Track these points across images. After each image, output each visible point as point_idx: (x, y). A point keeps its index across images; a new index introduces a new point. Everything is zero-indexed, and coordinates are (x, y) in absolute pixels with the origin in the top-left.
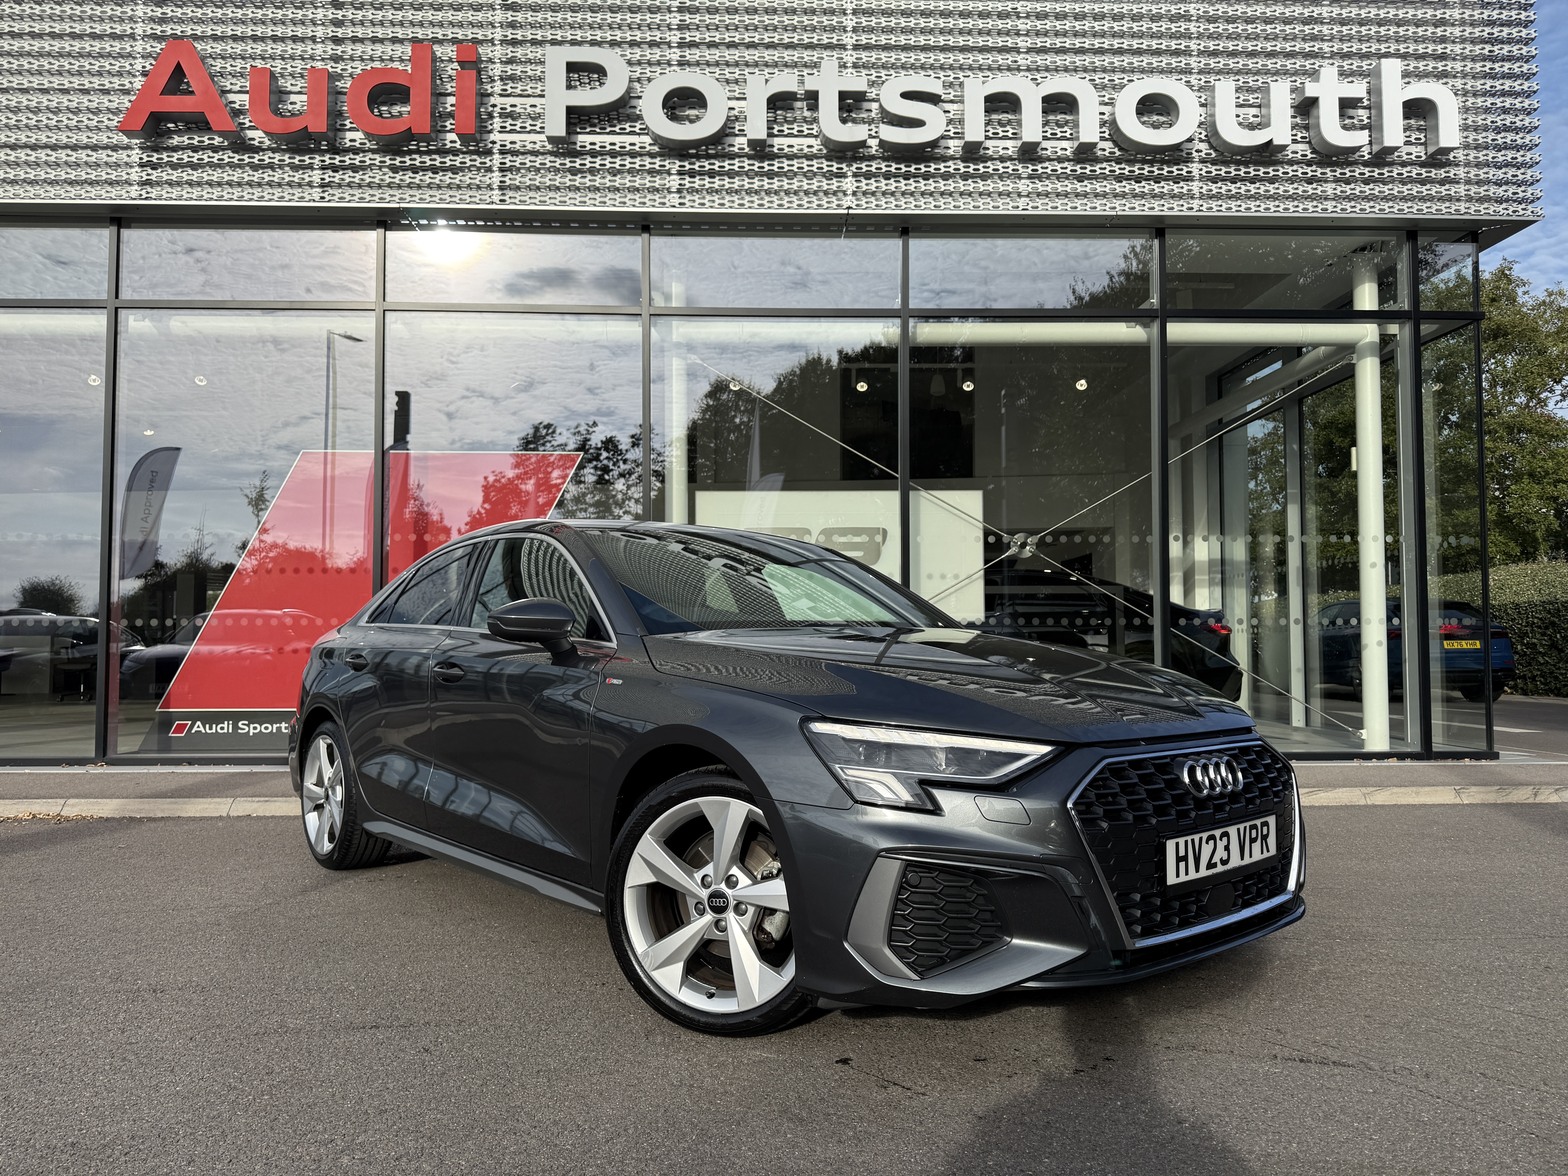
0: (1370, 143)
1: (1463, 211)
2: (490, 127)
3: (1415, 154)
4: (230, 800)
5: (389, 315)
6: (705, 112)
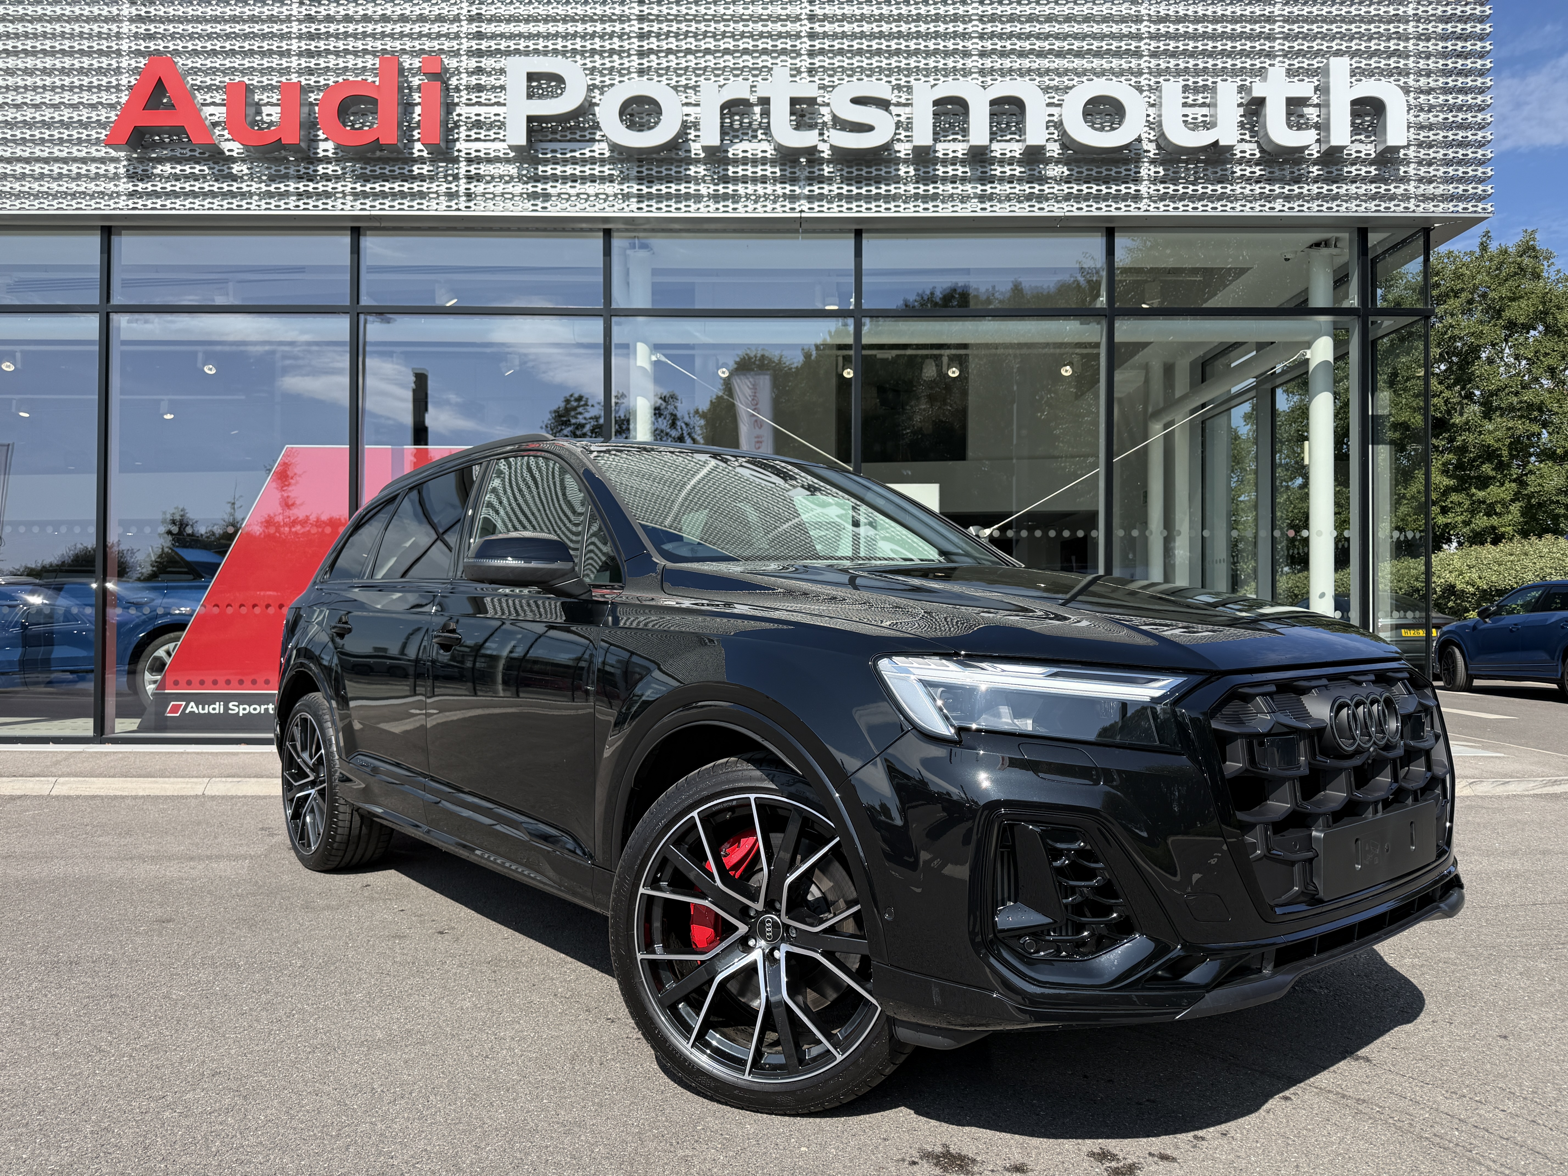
0: (1318, 141)
1: (1412, 208)
2: (456, 136)
3: (1364, 152)
4: (206, 780)
5: (362, 317)
6: (661, 118)
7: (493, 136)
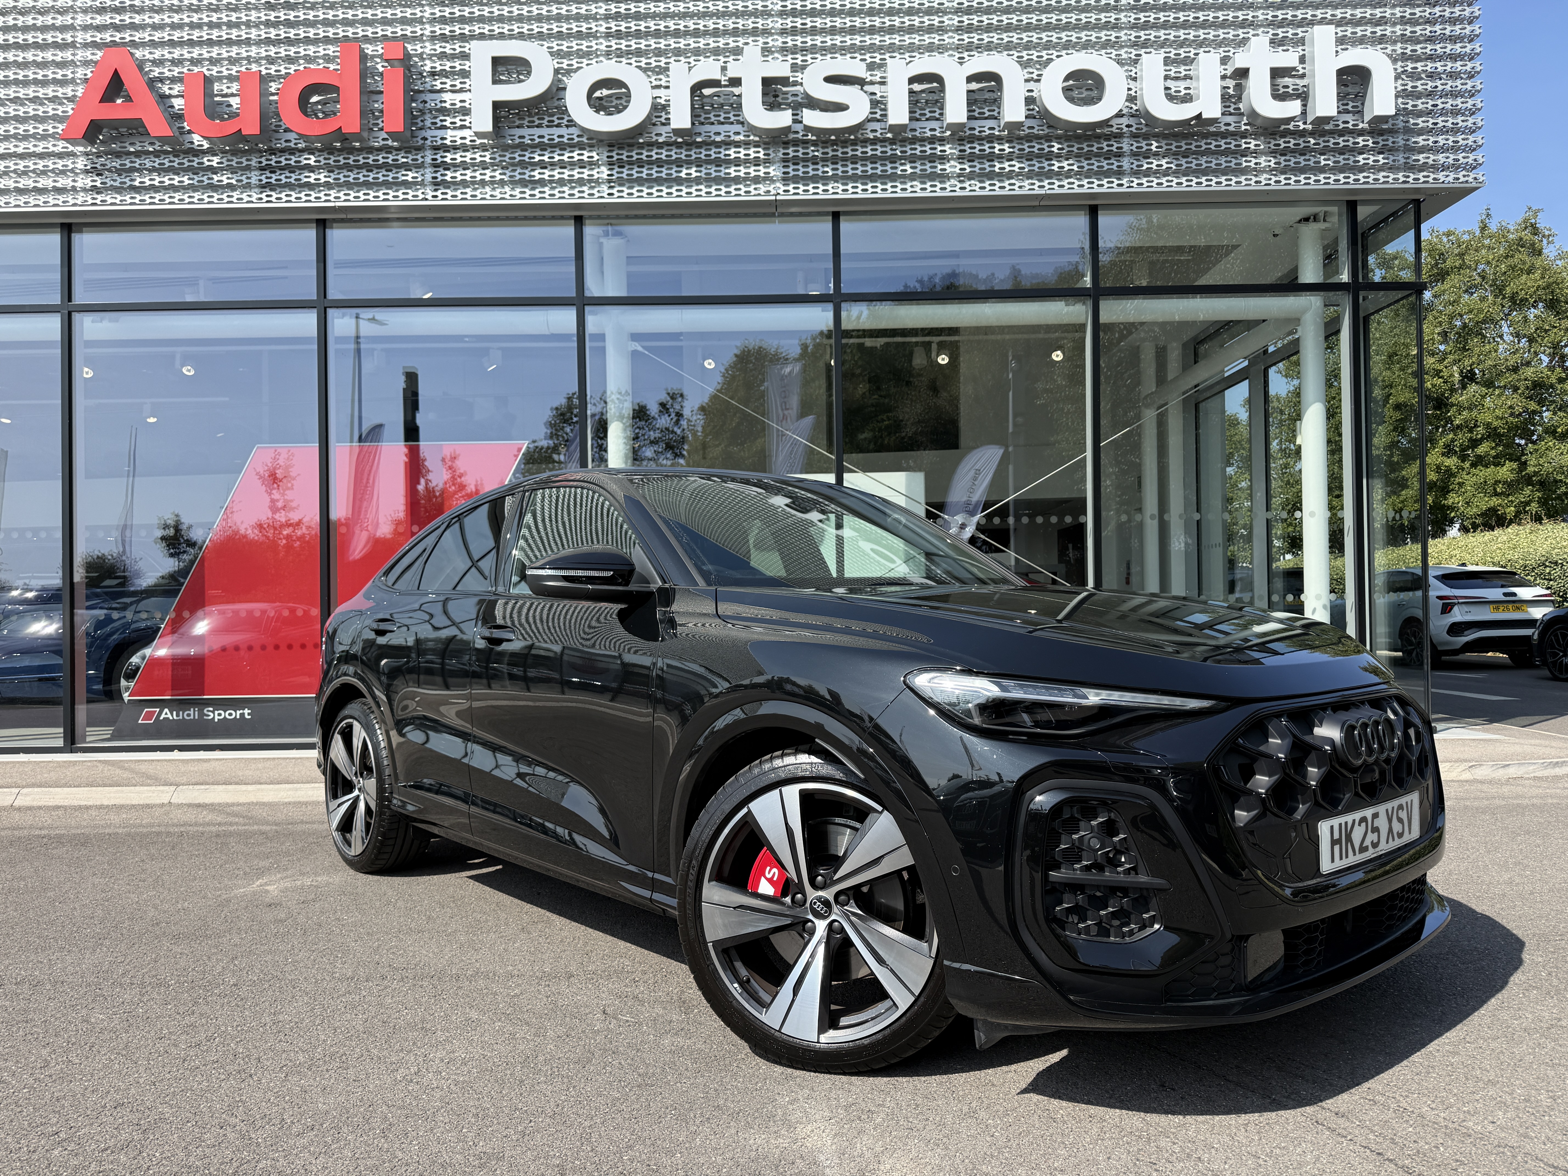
1: (1402, 179)
2: (421, 124)
3: (1352, 123)
4: (173, 788)
5: (331, 312)
6: (629, 101)
7: (459, 124)
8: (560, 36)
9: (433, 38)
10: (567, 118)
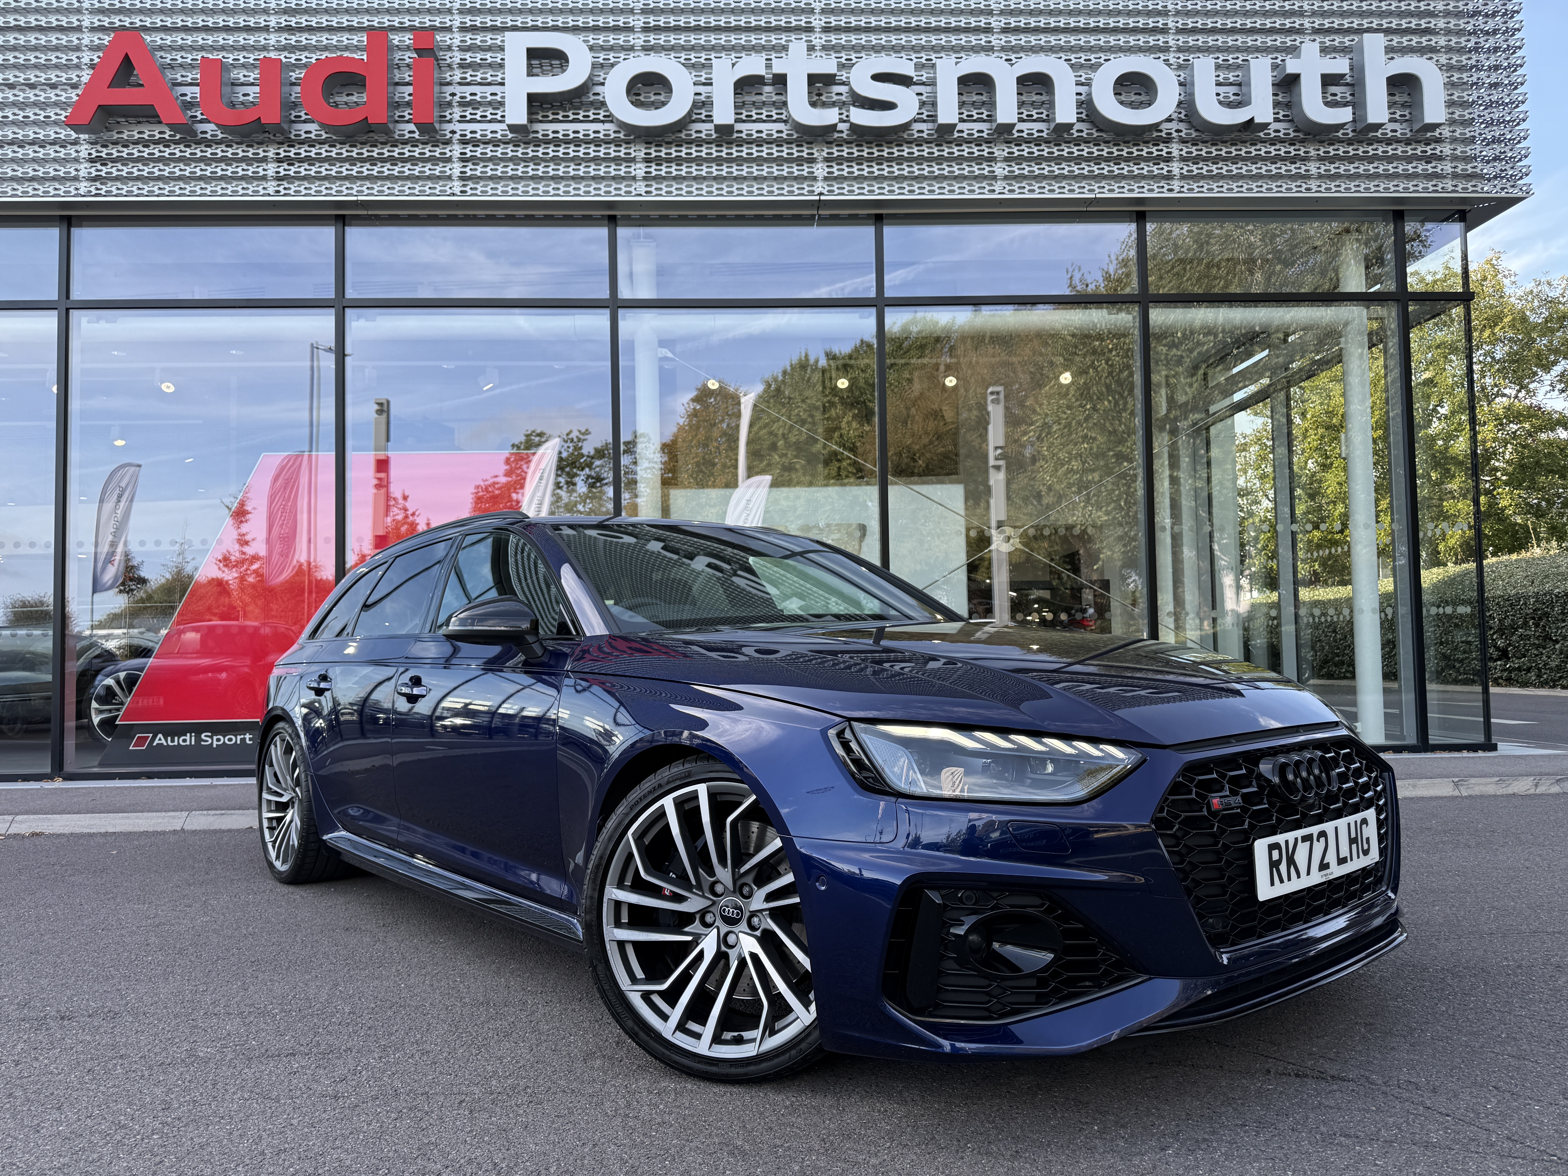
0: (1354, 120)
1: (1451, 188)
2: (449, 117)
3: (1400, 131)
4: (185, 814)
5: (348, 311)
6: (670, 97)
7: (490, 117)
8: (596, 29)
9: (463, 29)
10: (602, 113)
